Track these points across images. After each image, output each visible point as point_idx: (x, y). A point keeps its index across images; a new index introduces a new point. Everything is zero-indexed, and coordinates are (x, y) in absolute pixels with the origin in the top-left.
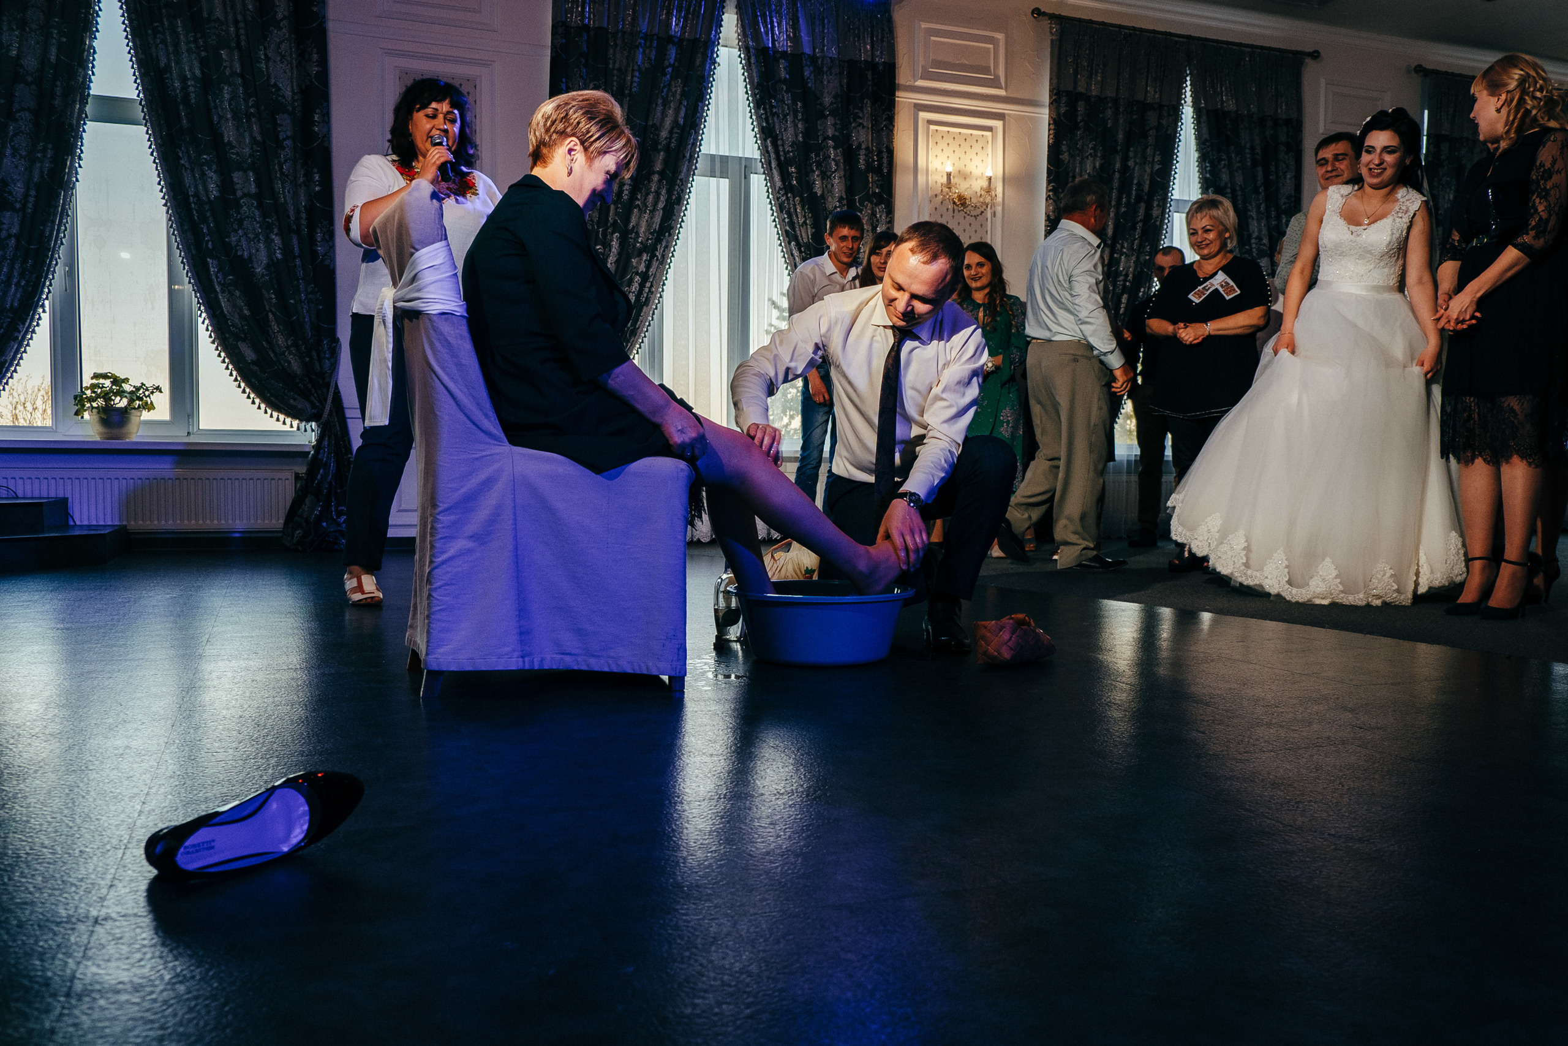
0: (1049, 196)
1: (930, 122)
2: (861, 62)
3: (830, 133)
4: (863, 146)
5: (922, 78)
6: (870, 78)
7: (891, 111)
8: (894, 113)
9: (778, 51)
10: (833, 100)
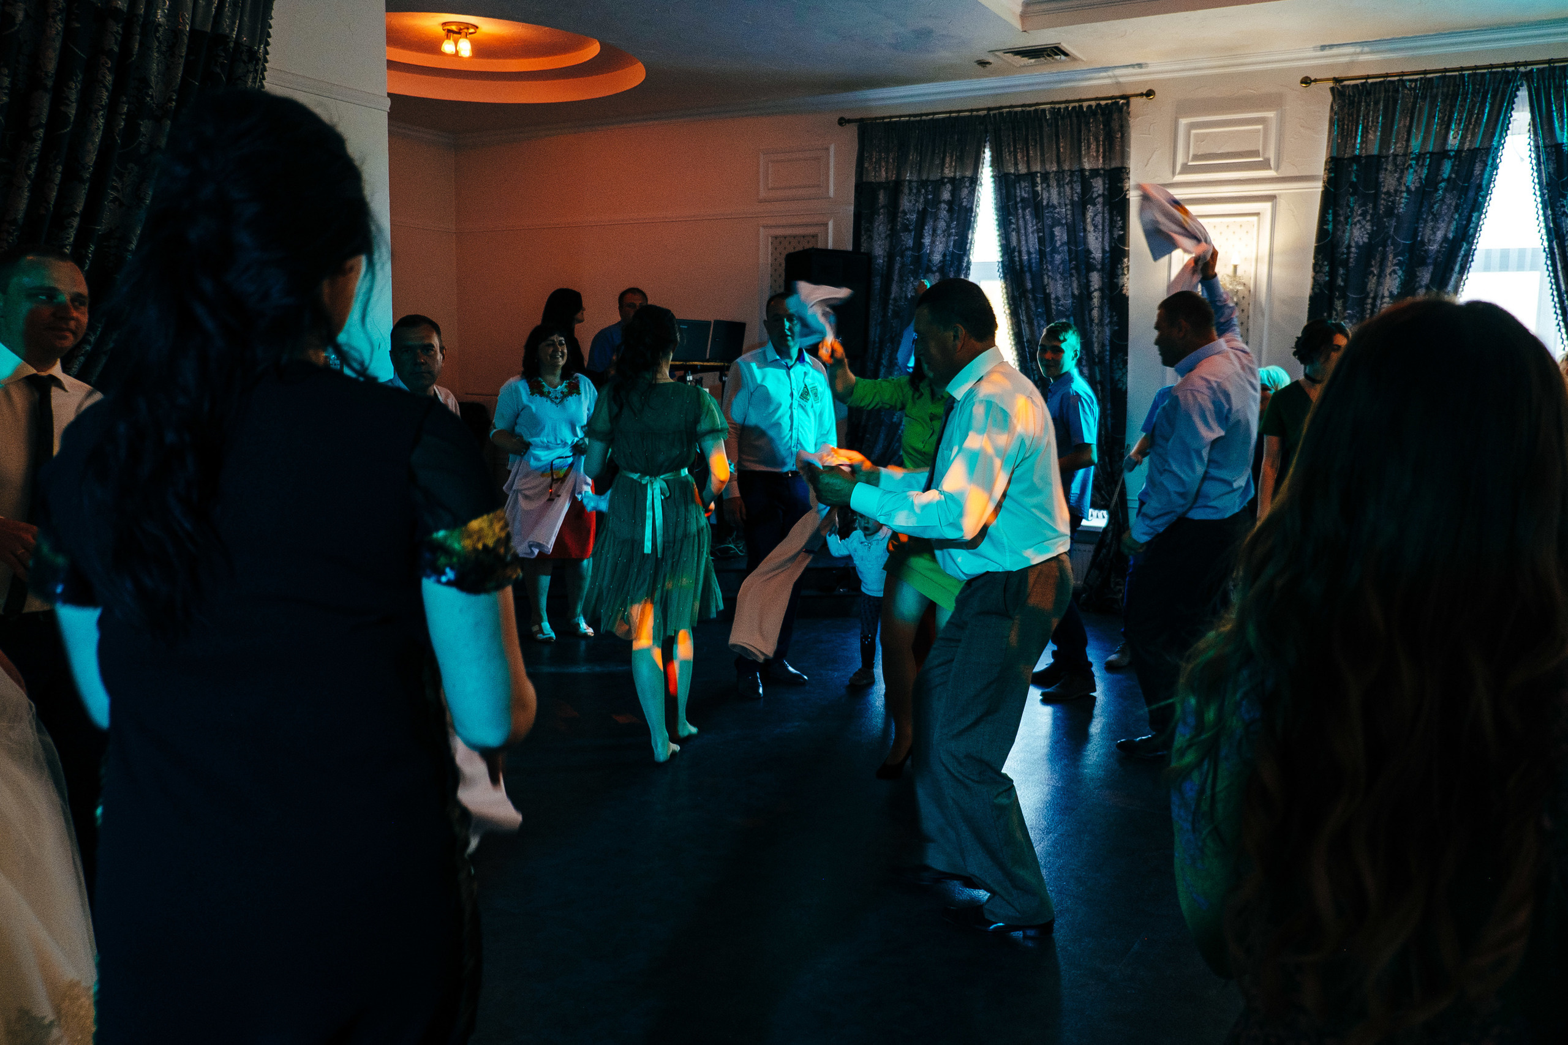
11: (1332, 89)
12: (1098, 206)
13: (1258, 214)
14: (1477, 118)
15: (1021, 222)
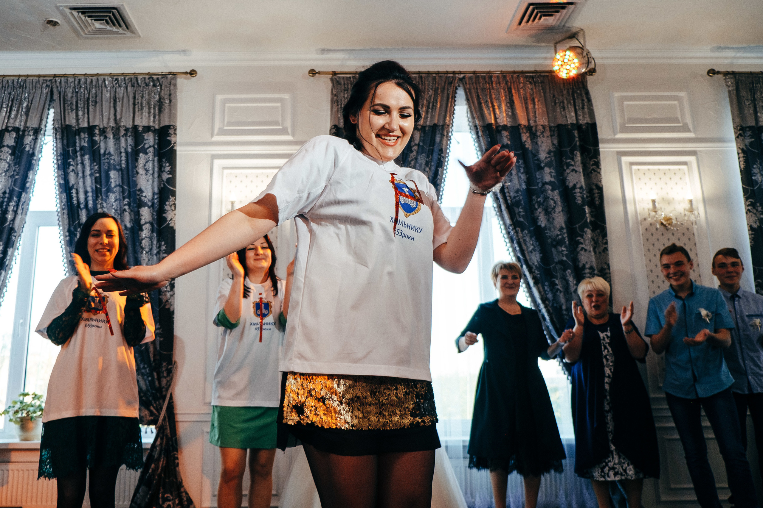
0: (749, 210)
1: (632, 164)
2: (567, 125)
3: (548, 178)
4: (578, 186)
5: (620, 132)
6: (576, 135)
7: (596, 158)
8: (600, 159)
9: (500, 126)
10: (548, 156)
11: (332, 79)
12: (149, 154)
14: (433, 105)
15: (79, 167)
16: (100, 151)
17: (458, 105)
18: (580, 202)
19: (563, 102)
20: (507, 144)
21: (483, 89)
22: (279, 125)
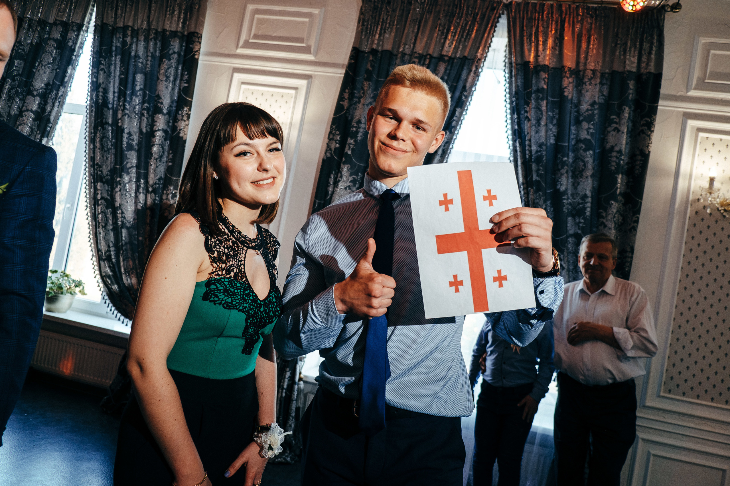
1: (700, 130)
2: (624, 73)
3: (584, 135)
4: (617, 148)
5: (695, 89)
6: (632, 86)
7: (650, 117)
8: (654, 120)
9: (540, 65)
10: (589, 108)
12: (173, 61)
13: (296, 89)
14: (468, 34)
15: (113, 67)
16: (130, 53)
17: (497, 37)
18: (613, 168)
19: (626, 44)
20: (543, 88)
21: (530, 19)
22: (303, 42)
